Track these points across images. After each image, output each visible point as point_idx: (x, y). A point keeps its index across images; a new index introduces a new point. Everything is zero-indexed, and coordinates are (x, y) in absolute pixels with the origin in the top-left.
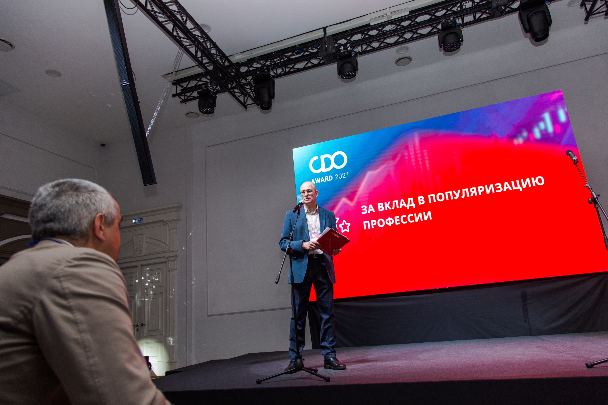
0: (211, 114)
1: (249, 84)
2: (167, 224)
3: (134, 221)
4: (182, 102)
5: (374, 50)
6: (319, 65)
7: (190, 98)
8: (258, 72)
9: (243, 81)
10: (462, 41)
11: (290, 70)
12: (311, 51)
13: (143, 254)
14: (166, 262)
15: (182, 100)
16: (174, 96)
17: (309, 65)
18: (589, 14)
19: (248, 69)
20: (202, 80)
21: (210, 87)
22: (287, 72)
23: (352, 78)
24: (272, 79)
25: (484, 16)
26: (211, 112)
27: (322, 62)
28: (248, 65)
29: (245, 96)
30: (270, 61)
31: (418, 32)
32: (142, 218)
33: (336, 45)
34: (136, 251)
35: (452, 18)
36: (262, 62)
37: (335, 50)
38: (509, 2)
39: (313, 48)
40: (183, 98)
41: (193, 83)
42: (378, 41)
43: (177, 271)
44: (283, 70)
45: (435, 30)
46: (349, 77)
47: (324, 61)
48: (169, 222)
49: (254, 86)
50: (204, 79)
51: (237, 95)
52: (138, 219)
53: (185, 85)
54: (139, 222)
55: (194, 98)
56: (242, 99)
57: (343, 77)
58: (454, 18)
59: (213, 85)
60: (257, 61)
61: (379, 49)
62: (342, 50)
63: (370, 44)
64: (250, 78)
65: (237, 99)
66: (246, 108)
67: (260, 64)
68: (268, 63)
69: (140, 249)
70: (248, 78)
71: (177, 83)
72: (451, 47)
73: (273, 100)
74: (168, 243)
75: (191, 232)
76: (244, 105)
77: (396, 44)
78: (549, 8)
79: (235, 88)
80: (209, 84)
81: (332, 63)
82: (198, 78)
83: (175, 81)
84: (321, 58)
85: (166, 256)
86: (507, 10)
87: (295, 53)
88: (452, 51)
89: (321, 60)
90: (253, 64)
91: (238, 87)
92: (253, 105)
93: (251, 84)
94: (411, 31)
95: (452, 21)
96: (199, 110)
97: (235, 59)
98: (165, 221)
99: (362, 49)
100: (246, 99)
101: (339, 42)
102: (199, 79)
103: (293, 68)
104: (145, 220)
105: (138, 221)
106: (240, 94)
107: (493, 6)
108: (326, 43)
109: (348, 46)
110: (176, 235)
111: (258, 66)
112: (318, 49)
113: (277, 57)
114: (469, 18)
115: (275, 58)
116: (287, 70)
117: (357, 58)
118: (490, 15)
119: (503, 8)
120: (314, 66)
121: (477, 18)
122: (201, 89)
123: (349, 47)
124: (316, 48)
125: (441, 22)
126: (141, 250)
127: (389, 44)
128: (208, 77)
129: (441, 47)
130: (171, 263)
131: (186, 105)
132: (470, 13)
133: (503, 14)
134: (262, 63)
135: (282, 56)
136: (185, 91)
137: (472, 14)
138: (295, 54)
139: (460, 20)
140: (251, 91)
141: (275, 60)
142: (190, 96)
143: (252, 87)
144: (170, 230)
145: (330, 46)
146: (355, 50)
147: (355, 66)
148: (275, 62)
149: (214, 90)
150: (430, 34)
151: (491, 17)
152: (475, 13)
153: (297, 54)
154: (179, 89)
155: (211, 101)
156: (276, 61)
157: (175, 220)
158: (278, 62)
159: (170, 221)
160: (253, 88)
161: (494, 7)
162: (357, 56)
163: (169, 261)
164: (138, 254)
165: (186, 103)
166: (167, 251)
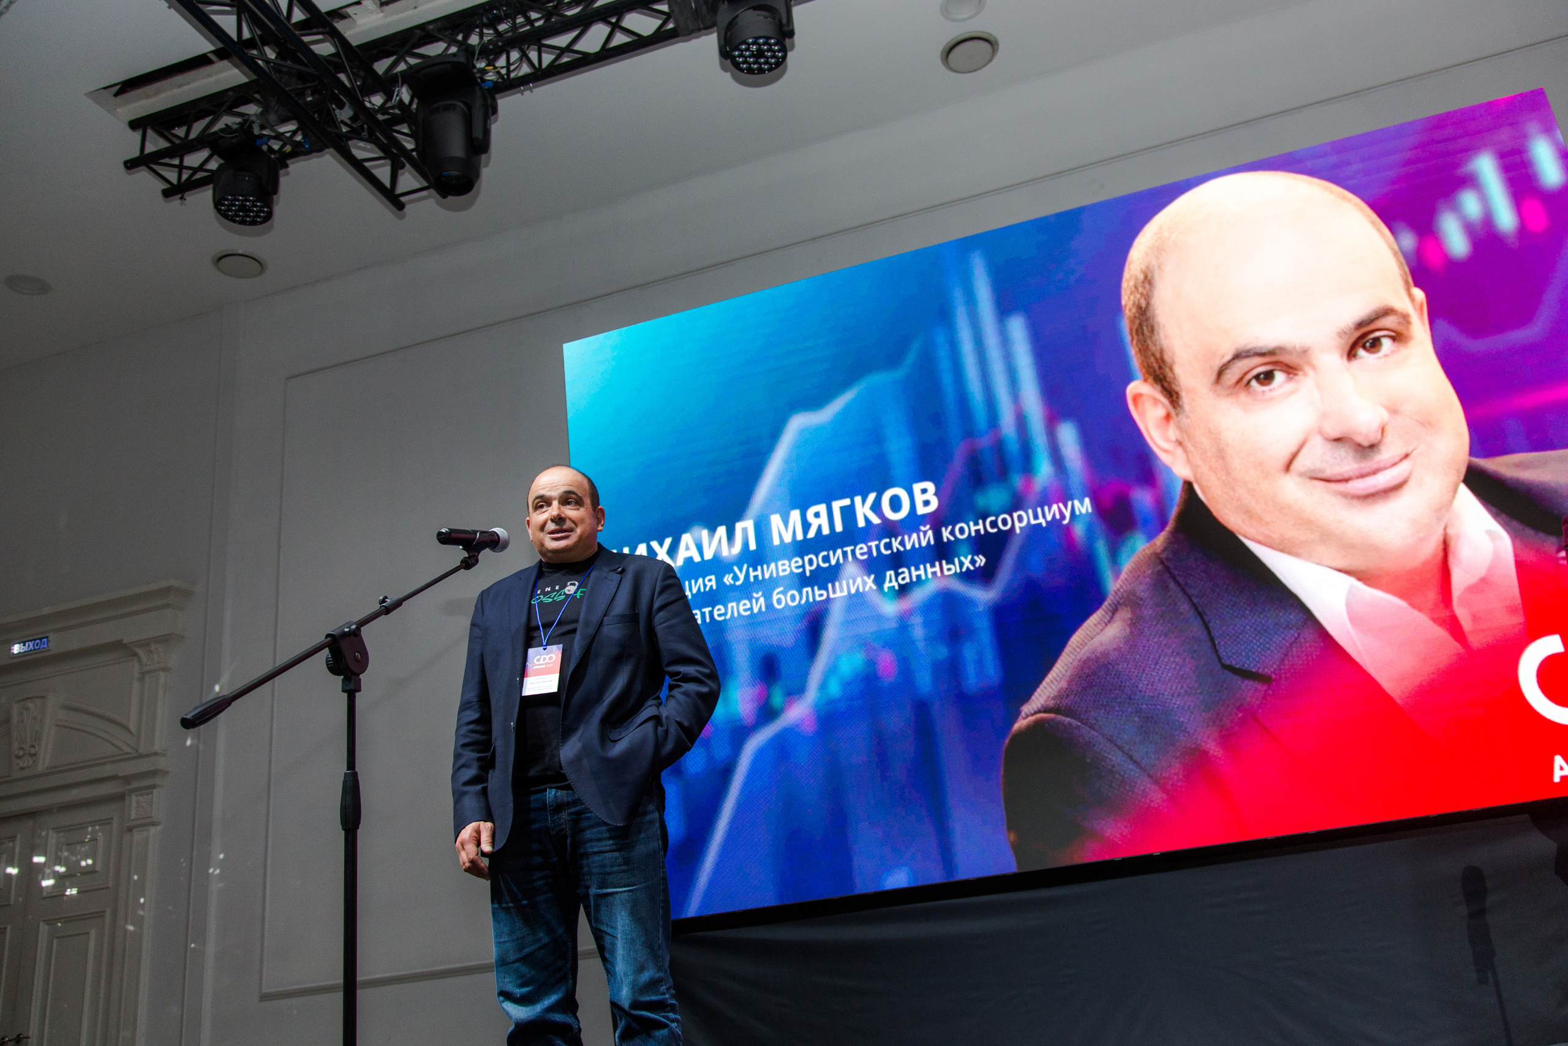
0: (261, 223)
2: (135, 654)
3: (16, 649)
4: (167, 194)
6: (660, 38)
11: (555, 60)
13: (40, 768)
14: (120, 798)
15: (169, 186)
16: (131, 165)
22: (544, 65)
23: (772, 68)
24: (488, 93)
26: (260, 218)
27: (669, 28)
29: (394, 161)
32: (47, 637)
34: (18, 757)
40: (172, 176)
43: (159, 828)
44: (528, 60)
46: (761, 66)
47: (678, 22)
48: (140, 646)
52: (31, 641)
54: (35, 649)
55: (210, 180)
56: (383, 172)
57: (739, 64)
65: (365, 173)
66: (400, 206)
68: (474, 40)
69: (33, 751)
71: (148, 123)
74: (133, 728)
75: (217, 682)
76: (394, 199)
81: (700, 32)
82: (221, 105)
83: (142, 116)
84: (666, 7)
85: (121, 774)
89: (666, 16)
91: (366, 126)
92: (425, 193)
97: (357, 30)
98: (125, 645)
100: (395, 173)
102: (223, 110)
103: (567, 49)
104: (56, 644)
105: (31, 647)
106: (378, 156)
116: (547, 59)
120: (640, 44)
126: (35, 755)
130: (141, 798)
131: (182, 204)
142: (199, 168)
144: (143, 675)
154: (155, 145)
157: (163, 640)
159: (145, 644)
163: (131, 791)
164: (22, 769)
165: (182, 198)
166: (127, 756)
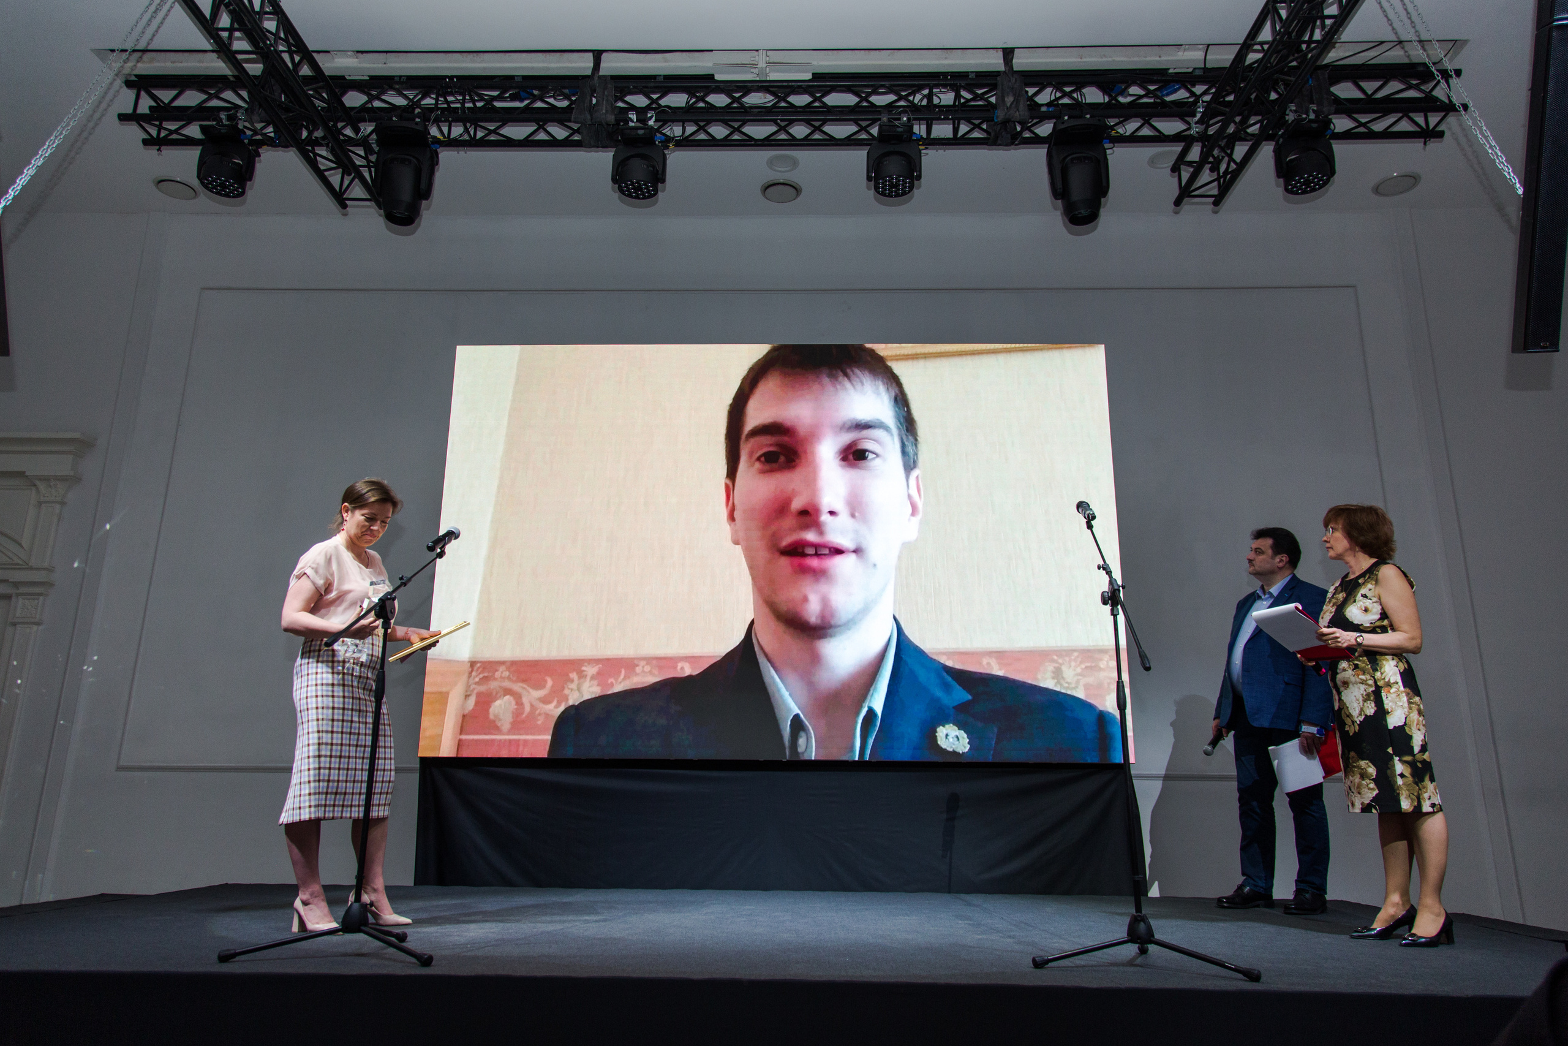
0: (233, 197)
1: (364, 143)
2: (35, 485)
4: (145, 142)
5: (713, 143)
6: (566, 143)
7: (174, 136)
8: (394, 119)
9: (348, 132)
10: (919, 177)
11: (486, 135)
12: (551, 100)
14: (8, 597)
15: (149, 138)
16: (123, 118)
17: (542, 136)
18: (1185, 193)
19: (366, 103)
20: (223, 95)
21: (245, 121)
22: (477, 138)
23: (645, 198)
24: (432, 146)
25: (976, 134)
26: (233, 194)
27: (576, 138)
28: (370, 90)
29: (346, 172)
30: (434, 96)
31: (826, 129)
33: (620, 104)
35: (905, 119)
36: (411, 94)
37: (613, 117)
38: (1033, 118)
39: (559, 95)
40: (154, 133)
41: (191, 98)
42: (726, 123)
43: (40, 628)
44: (467, 130)
45: (864, 136)
46: (638, 194)
47: (582, 137)
48: (40, 480)
49: (375, 153)
50: (229, 95)
51: (323, 164)
53: (166, 95)
55: (189, 142)
56: (335, 179)
57: (623, 190)
58: (909, 119)
59: (255, 118)
60: (397, 87)
61: (725, 143)
62: (633, 121)
63: (705, 125)
64: (368, 128)
65: (321, 175)
66: (344, 206)
67: (406, 97)
68: (428, 101)
70: (362, 126)
71: (141, 83)
72: (892, 186)
73: (424, 203)
74: (26, 543)
75: (109, 522)
76: (340, 198)
77: (768, 143)
78: (1108, 156)
79: (321, 145)
80: (243, 113)
81: (602, 147)
82: (211, 87)
83: (136, 76)
84: (575, 126)
85: (11, 580)
86: (1027, 135)
87: (507, 95)
88: (891, 197)
89: (574, 132)
90: (384, 92)
91: (330, 145)
92: (368, 203)
93: (370, 144)
94: (808, 122)
95: (904, 125)
96: (198, 177)
97: (333, 65)
98: (27, 476)
99: (683, 133)
100: (346, 183)
101: (628, 98)
102: (213, 92)
103: (495, 132)
106: (334, 165)
107: (997, 117)
108: (594, 91)
109: (649, 115)
110: (58, 522)
111: (400, 101)
112: (572, 102)
113: (456, 92)
114: (942, 130)
115: (451, 94)
116: (480, 135)
117: (666, 152)
118: (989, 136)
119: (1019, 129)
120: (554, 143)
121: (960, 134)
122: (214, 120)
123: (652, 117)
124: (567, 97)
125: (879, 119)
127: (751, 139)
128: (244, 94)
129: (869, 178)
130: (27, 602)
131: (159, 155)
132: (946, 119)
133: (1016, 142)
134: (411, 97)
135: (472, 94)
136: (162, 112)
137: (951, 121)
138: (507, 97)
139: (924, 127)
140: (366, 164)
141: (450, 99)
142: (176, 131)
143: (371, 155)
144: (40, 504)
145: (604, 101)
146: (667, 131)
147: (658, 171)
148: (448, 103)
149: (255, 132)
150: (849, 142)
151: (990, 141)
152: (956, 121)
153: (513, 98)
154: (145, 105)
155: (241, 163)
156: (453, 102)
157: (63, 479)
158: (458, 105)
159: (46, 479)
160: (373, 158)
161: (999, 120)
162: (667, 147)
163: (18, 595)
165: (159, 150)
166: (18, 567)
